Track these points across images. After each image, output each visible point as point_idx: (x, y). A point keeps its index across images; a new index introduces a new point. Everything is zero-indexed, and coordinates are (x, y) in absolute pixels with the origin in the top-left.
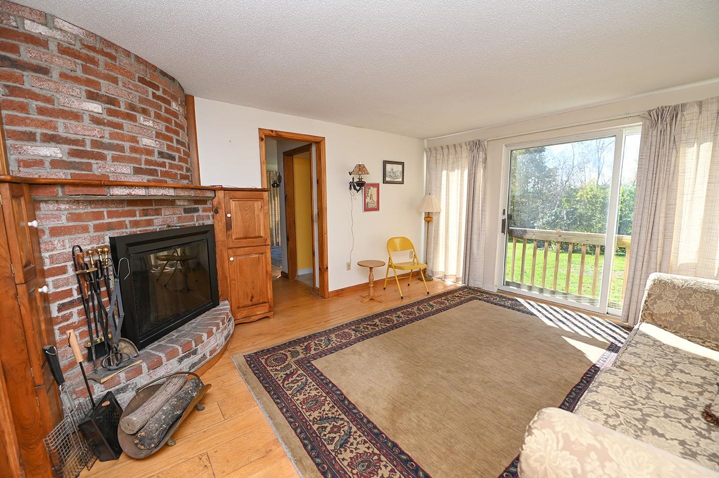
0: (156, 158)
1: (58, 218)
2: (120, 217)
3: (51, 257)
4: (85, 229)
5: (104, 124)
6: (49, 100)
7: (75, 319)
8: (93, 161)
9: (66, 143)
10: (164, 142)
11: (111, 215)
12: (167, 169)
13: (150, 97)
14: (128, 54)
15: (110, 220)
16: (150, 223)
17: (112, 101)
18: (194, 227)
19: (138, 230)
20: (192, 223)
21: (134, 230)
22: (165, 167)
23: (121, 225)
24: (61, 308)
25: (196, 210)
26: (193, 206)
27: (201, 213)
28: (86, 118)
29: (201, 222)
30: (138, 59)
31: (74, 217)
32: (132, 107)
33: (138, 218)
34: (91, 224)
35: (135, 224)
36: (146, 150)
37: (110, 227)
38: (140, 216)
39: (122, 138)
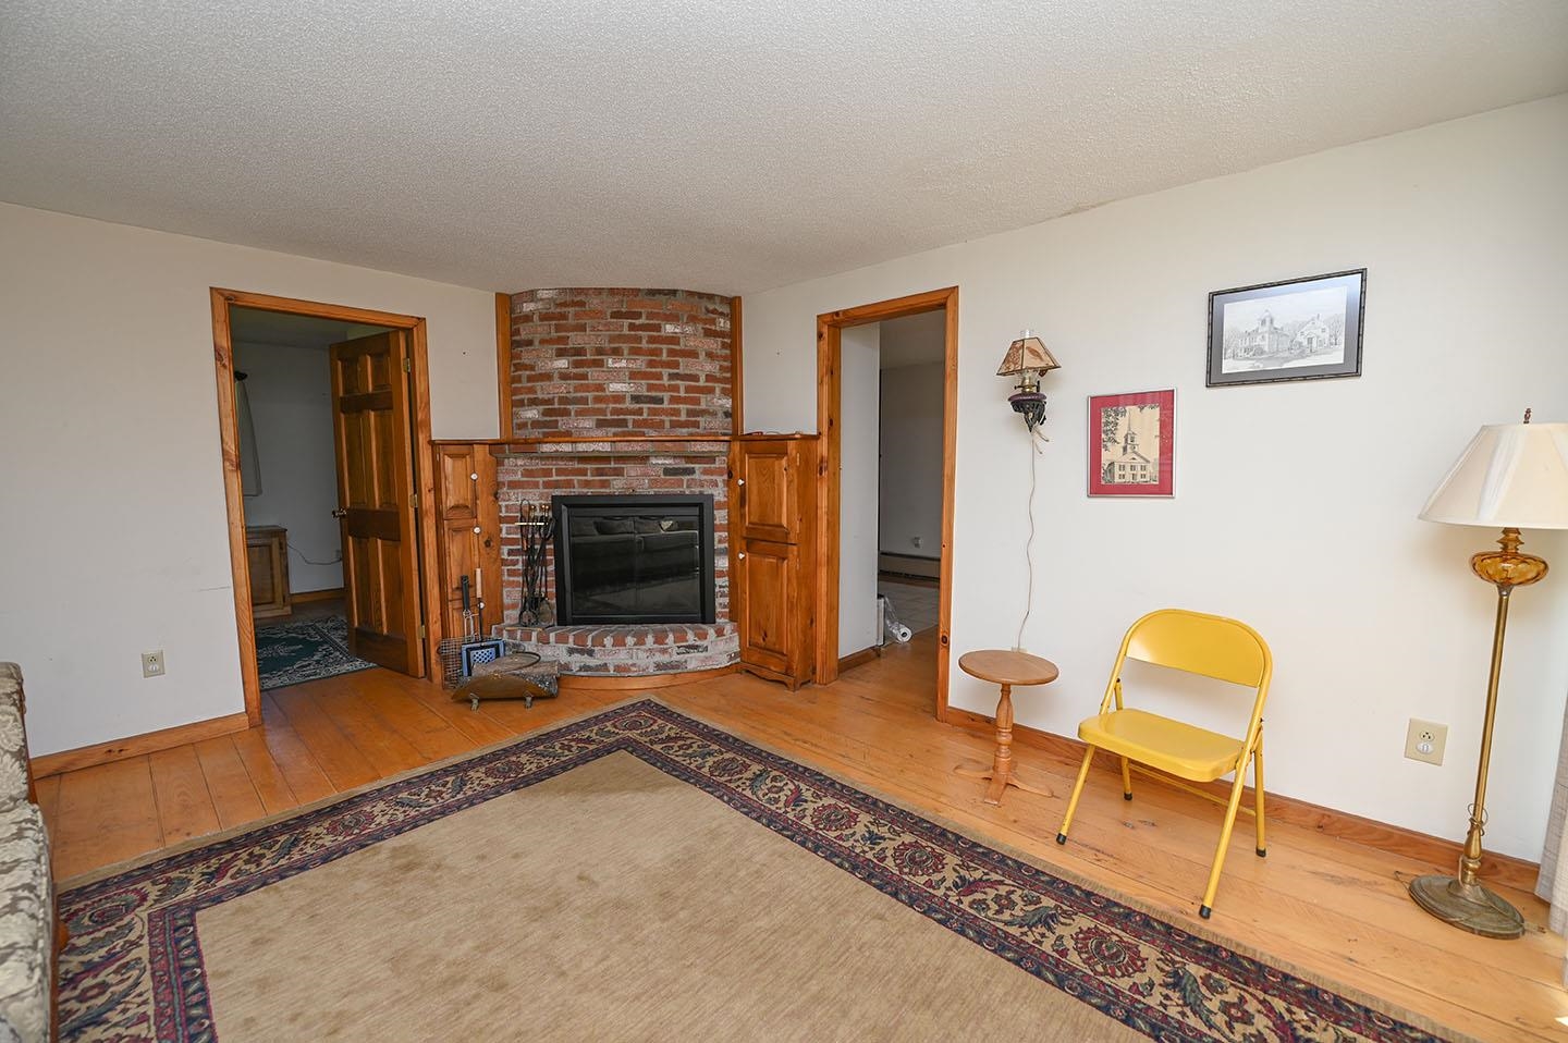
0: (628, 404)
1: (515, 473)
2: (568, 475)
3: (507, 506)
4: (536, 485)
5: (570, 378)
6: (532, 368)
7: (520, 566)
8: (559, 418)
9: (541, 404)
10: (643, 382)
11: (560, 472)
12: (645, 416)
13: (626, 331)
14: (599, 291)
15: (559, 478)
16: (604, 484)
17: (579, 352)
18: (682, 495)
19: (589, 491)
20: (677, 490)
21: (585, 490)
22: (641, 414)
23: (569, 484)
24: (511, 553)
25: (691, 471)
26: (681, 466)
27: (696, 476)
28: (556, 375)
29: (697, 490)
30: (612, 291)
31: (528, 473)
32: (600, 351)
33: (589, 478)
34: (541, 480)
35: (587, 484)
36: (614, 397)
37: (556, 485)
38: (592, 476)
39: (587, 388)
